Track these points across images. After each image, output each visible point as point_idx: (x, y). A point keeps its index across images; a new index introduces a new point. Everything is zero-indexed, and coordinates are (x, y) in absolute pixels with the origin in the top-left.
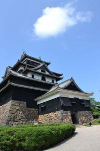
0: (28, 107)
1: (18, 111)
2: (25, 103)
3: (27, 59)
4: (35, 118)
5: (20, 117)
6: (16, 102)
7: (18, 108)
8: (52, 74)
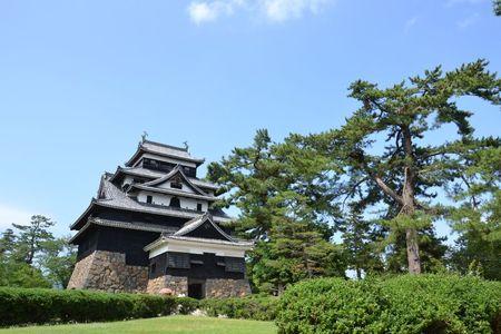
0: (127, 263)
1: (108, 271)
2: (123, 256)
3: (144, 156)
4: (140, 285)
5: (109, 282)
6: (104, 255)
7: (107, 264)
8: (197, 193)
